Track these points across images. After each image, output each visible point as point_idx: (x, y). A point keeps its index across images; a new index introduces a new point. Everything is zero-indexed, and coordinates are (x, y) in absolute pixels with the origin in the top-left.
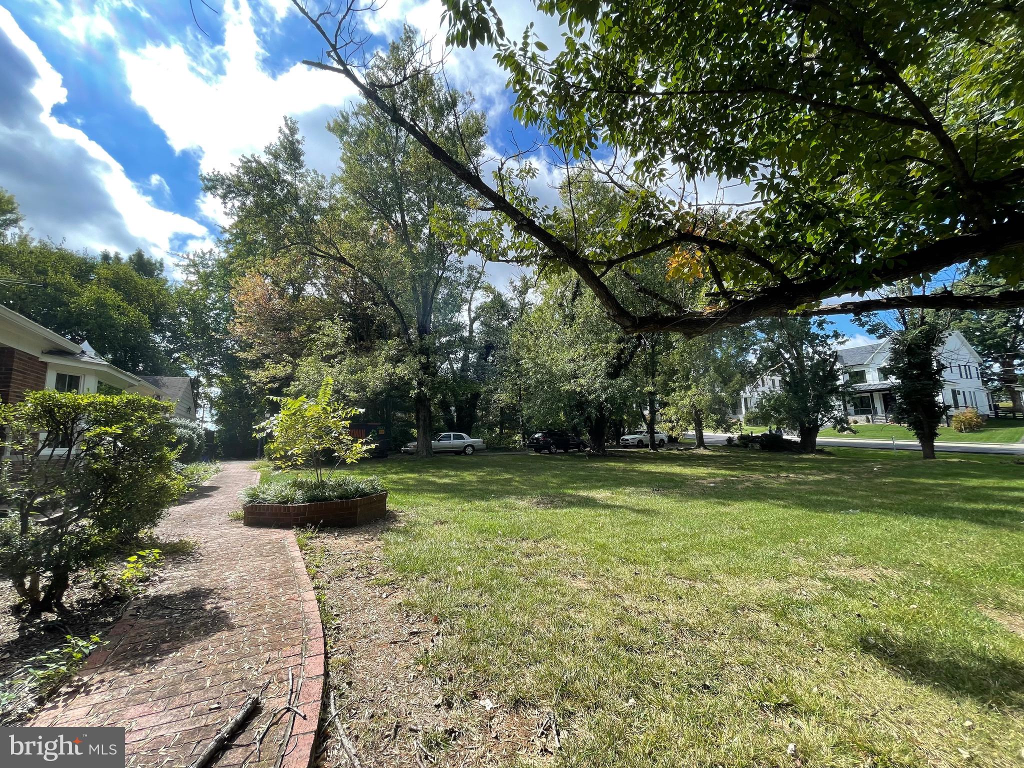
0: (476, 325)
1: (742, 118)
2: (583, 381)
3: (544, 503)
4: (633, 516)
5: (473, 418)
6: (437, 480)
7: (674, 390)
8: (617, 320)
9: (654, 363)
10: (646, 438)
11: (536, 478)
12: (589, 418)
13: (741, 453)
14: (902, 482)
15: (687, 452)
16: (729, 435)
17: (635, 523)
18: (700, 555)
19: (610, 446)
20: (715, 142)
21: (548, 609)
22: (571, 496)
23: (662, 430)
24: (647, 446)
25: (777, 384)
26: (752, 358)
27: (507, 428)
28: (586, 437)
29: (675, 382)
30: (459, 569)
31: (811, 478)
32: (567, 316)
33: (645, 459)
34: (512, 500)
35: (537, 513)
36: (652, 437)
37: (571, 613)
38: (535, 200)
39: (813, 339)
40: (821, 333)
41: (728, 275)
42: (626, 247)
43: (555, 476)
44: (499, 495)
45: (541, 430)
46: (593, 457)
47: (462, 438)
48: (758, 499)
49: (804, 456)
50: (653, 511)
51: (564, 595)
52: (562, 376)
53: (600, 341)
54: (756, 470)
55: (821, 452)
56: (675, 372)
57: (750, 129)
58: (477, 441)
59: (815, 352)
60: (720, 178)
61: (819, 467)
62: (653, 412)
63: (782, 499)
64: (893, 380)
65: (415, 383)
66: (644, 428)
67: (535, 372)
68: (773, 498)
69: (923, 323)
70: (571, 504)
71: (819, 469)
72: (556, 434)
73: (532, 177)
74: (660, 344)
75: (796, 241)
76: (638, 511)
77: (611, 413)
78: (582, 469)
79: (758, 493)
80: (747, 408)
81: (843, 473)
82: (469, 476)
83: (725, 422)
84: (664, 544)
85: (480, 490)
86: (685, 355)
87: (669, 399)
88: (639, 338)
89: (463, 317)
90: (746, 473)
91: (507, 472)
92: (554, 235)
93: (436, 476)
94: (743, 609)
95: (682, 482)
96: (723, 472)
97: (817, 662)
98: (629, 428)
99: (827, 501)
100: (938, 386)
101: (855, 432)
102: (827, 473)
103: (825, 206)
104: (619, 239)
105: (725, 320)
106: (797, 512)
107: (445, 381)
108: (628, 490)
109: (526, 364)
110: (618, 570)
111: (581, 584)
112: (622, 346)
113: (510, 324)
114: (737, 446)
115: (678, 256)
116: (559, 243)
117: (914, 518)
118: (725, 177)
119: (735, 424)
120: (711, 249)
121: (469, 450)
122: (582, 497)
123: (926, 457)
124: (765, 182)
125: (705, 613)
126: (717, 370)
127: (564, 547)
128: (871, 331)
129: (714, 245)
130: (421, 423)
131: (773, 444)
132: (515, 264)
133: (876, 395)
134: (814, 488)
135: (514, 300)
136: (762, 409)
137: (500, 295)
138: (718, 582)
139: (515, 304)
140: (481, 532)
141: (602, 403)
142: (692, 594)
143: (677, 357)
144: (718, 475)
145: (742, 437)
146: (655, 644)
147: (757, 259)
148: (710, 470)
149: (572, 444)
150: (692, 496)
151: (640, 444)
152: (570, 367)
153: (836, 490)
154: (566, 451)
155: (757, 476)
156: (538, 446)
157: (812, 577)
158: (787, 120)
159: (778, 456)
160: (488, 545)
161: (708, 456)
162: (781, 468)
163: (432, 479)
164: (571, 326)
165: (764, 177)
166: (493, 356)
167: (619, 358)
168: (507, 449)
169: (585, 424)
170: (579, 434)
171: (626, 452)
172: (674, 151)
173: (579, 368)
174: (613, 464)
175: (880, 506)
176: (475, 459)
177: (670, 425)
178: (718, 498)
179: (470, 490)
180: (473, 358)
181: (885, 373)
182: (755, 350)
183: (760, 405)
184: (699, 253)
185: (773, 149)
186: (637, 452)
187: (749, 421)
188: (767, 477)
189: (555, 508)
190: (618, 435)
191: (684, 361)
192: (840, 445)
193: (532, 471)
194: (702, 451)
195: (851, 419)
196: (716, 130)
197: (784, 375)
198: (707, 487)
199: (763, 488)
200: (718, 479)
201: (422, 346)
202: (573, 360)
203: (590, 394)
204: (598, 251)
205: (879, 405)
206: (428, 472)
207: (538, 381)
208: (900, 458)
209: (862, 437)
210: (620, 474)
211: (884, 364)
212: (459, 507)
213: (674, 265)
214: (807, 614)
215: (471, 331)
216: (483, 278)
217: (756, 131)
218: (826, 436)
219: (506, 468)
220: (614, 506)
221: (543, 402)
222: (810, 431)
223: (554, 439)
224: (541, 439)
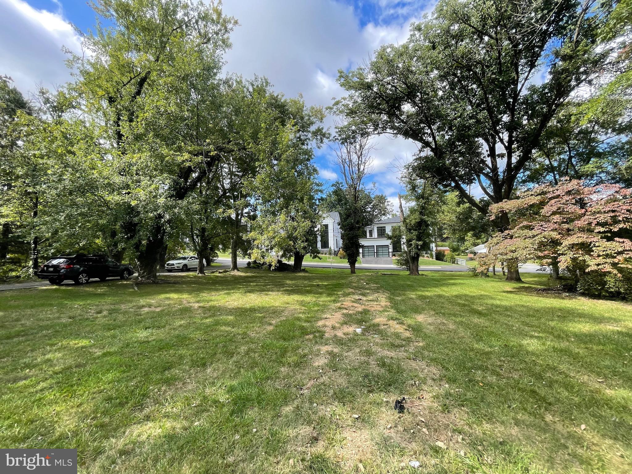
45: (65, 255)
55: (304, 271)
123: (352, 272)
151: (185, 268)
154: (103, 279)
156: (56, 277)
171: (174, 276)
186: (187, 276)
190: (163, 260)
194: (236, 273)
222: (299, 259)
223: (85, 266)
224: (63, 266)
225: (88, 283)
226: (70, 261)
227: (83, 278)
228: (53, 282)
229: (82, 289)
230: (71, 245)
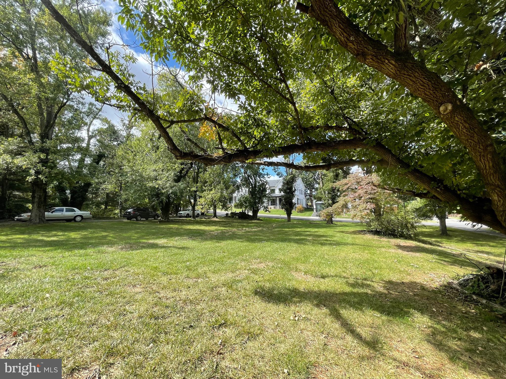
0: (93, 141)
1: (236, 74)
2: (160, 182)
3: (126, 248)
4: (176, 251)
5: (85, 198)
6: (45, 239)
7: (205, 190)
8: (173, 151)
9: (198, 177)
10: (190, 213)
11: (125, 235)
12: (162, 202)
13: (231, 220)
14: (280, 230)
15: (209, 220)
16: (227, 212)
17: (176, 254)
18: (204, 266)
19: (172, 217)
20: (225, 80)
21: (111, 308)
22: (144, 243)
23: (199, 209)
24: (191, 217)
25: (247, 191)
26: (239, 180)
27: (110, 206)
28: (159, 212)
29: (205, 187)
30: (48, 295)
31: (253, 230)
32: (154, 146)
33: (189, 223)
34: (104, 248)
35: (119, 254)
36: (194, 212)
37: (127, 307)
38: (133, 76)
39: (260, 175)
40: (263, 173)
41: (225, 141)
42: (180, 116)
43: (137, 233)
44: (95, 245)
45: (132, 208)
46: (161, 222)
47: (74, 211)
48: (233, 239)
49: (253, 221)
50: (187, 248)
51: (124, 298)
52: (148, 178)
53: (171, 162)
54: (235, 227)
55: (259, 219)
56: (206, 182)
57: (238, 80)
58: (86, 213)
59: (260, 180)
60: (226, 97)
61: (258, 225)
62: (195, 200)
63: (241, 239)
64: (282, 193)
65: (32, 172)
66: (190, 208)
67: (131, 175)
68: (238, 238)
69: (292, 174)
70: (143, 247)
71: (257, 226)
72: (141, 210)
73: (133, 62)
74: (202, 168)
75: (250, 133)
76: (179, 248)
77: (174, 199)
78: (154, 229)
79: (233, 237)
80: (235, 201)
81: (264, 227)
82: (73, 235)
83: (226, 207)
84: (188, 263)
85: (81, 243)
86: (212, 175)
87: (202, 195)
88: (192, 164)
89: (83, 134)
90: (231, 228)
91: (105, 232)
92: (141, 98)
93: (46, 236)
94: (216, 287)
95: (203, 233)
96: (222, 228)
97: (239, 303)
98: (183, 208)
99: (256, 239)
100: (293, 196)
101: (270, 212)
102: (259, 228)
103: (261, 121)
104: (177, 111)
105: (221, 160)
106: (245, 244)
107: (62, 173)
108: (177, 238)
109: (126, 168)
110: (161, 279)
111: (138, 290)
112: (183, 166)
113: (118, 144)
114: (229, 217)
115: (205, 127)
116: (143, 103)
117: (280, 243)
118: (228, 97)
119: (229, 207)
120: (219, 127)
121: (78, 219)
122: (151, 243)
123: (288, 221)
124: (242, 105)
125: (199, 292)
126: (224, 183)
127: (132, 271)
128: (278, 175)
129: (220, 126)
130: (36, 200)
131: (243, 216)
132: (116, 108)
133: (277, 198)
134: (254, 234)
135: (123, 131)
136: (240, 202)
137: (113, 126)
138: (208, 278)
139: (124, 134)
140: (74, 269)
141: (170, 194)
142: (196, 284)
143: (208, 175)
144: (219, 229)
145: (232, 213)
146: (171, 313)
147: (237, 137)
148: (217, 228)
149: (151, 216)
150: (206, 239)
151: (188, 216)
152: (153, 174)
153: (261, 234)
154: (147, 219)
155: (234, 230)
156: (129, 217)
157: (245, 269)
158: (252, 82)
159: (244, 221)
160: (77, 277)
161: (218, 221)
162: (244, 226)
163: (41, 238)
164: (156, 152)
165: (242, 102)
166: (104, 161)
167: (181, 172)
168: (108, 218)
169: (159, 204)
170: (155, 210)
171: (180, 220)
172: (207, 77)
173: (159, 175)
174: (172, 226)
175: (272, 239)
176: (82, 224)
177: (202, 207)
178: (217, 240)
179: (73, 244)
180: (88, 161)
181: (280, 190)
182: (240, 177)
183: (240, 200)
184: (214, 128)
185: (246, 92)
186: (186, 220)
187: (235, 206)
188: (238, 230)
189: (133, 250)
190: (177, 211)
191: (211, 177)
192: (265, 217)
193: (122, 230)
194: (215, 219)
195: (269, 207)
196: (226, 75)
197: (249, 188)
198: (213, 235)
199: (236, 234)
200: (219, 231)
201: (42, 147)
202: (155, 170)
203: (163, 189)
204: (165, 114)
205: (278, 202)
206: (39, 233)
207: (133, 180)
208: (281, 222)
209: (272, 214)
210: (175, 231)
211: (281, 187)
212: (61, 255)
213: (203, 131)
214: (240, 284)
215: (88, 144)
216: (100, 113)
217: (241, 82)
218: (261, 213)
219: (105, 229)
220: (167, 247)
221: (135, 191)
222: (256, 212)
223: (140, 213)
224: (132, 212)
225: (140, 220)
226: (134, 210)
227: (139, 218)
228: (128, 219)
229: (138, 222)
230: (135, 203)
